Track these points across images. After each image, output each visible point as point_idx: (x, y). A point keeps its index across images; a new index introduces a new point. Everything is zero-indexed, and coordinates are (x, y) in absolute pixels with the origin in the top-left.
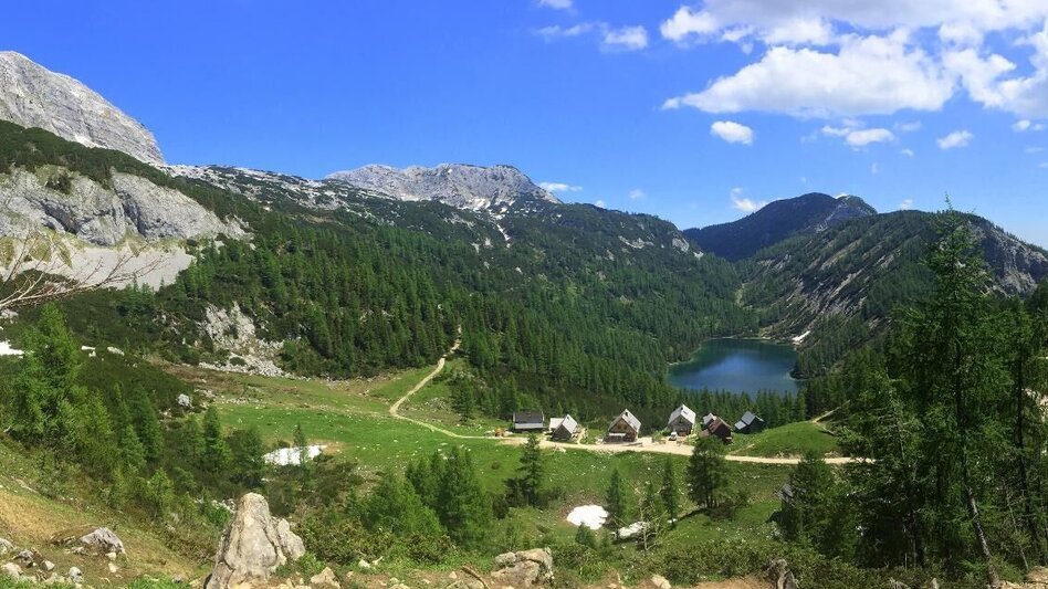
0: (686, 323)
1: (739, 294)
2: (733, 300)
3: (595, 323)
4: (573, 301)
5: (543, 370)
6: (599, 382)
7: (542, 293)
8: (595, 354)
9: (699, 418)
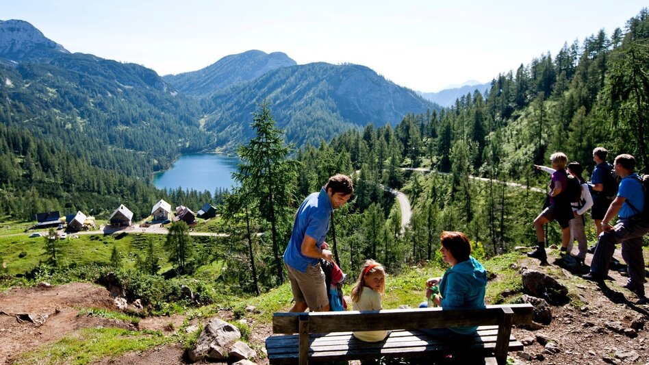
0: (166, 142)
1: (202, 122)
2: (198, 126)
3: (100, 144)
4: (82, 128)
5: (60, 182)
6: (103, 187)
7: (57, 123)
8: (100, 167)
9: (173, 209)
